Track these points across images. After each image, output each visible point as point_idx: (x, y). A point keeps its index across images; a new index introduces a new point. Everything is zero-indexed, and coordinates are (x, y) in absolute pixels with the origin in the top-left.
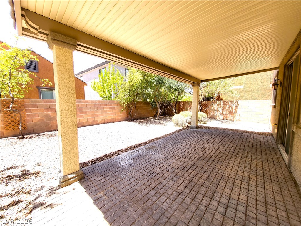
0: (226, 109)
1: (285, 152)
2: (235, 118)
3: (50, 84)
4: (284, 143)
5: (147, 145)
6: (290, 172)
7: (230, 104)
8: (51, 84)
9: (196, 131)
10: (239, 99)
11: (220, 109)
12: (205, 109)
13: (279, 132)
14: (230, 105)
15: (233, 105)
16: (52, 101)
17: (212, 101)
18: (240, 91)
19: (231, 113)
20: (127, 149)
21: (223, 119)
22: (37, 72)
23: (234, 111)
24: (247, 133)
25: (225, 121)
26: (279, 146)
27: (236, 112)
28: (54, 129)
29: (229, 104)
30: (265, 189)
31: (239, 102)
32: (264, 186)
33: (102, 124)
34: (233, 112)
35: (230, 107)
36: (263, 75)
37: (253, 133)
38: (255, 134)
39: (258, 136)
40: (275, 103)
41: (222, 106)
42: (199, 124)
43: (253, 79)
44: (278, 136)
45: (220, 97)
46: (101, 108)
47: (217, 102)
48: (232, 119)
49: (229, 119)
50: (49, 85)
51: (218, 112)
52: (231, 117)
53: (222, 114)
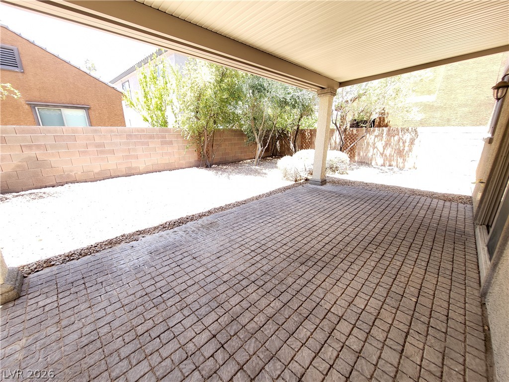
0: (392, 144)
1: (486, 249)
2: (406, 163)
3: (15, 94)
4: (490, 224)
5: (200, 221)
6: (483, 305)
7: (400, 134)
8: (18, 94)
9: (317, 190)
10: (423, 123)
11: (380, 145)
12: (351, 145)
13: (485, 200)
14: (401, 136)
15: (407, 137)
16: (34, 130)
17: (364, 128)
18: (428, 108)
19: (400, 153)
20: (155, 228)
21: (383, 165)
22: (22, 72)
23: (406, 149)
24: (419, 195)
25: (386, 169)
26: (478, 230)
27: (410, 150)
28: (51, 183)
29: (398, 135)
30: (401, 357)
31: (419, 129)
32: (404, 346)
33: (147, 173)
34: (405, 151)
35: (401, 141)
36: (484, 70)
37: (432, 196)
38: (436, 198)
39: (441, 203)
40: (493, 133)
41: (384, 138)
42: (330, 175)
43: (459, 80)
44: (481, 209)
45: (384, 120)
46: (143, 144)
47: (376, 130)
48: (401, 165)
49: (394, 163)
50: (14, 96)
51: (376, 150)
52: (400, 160)
53: (382, 154)
